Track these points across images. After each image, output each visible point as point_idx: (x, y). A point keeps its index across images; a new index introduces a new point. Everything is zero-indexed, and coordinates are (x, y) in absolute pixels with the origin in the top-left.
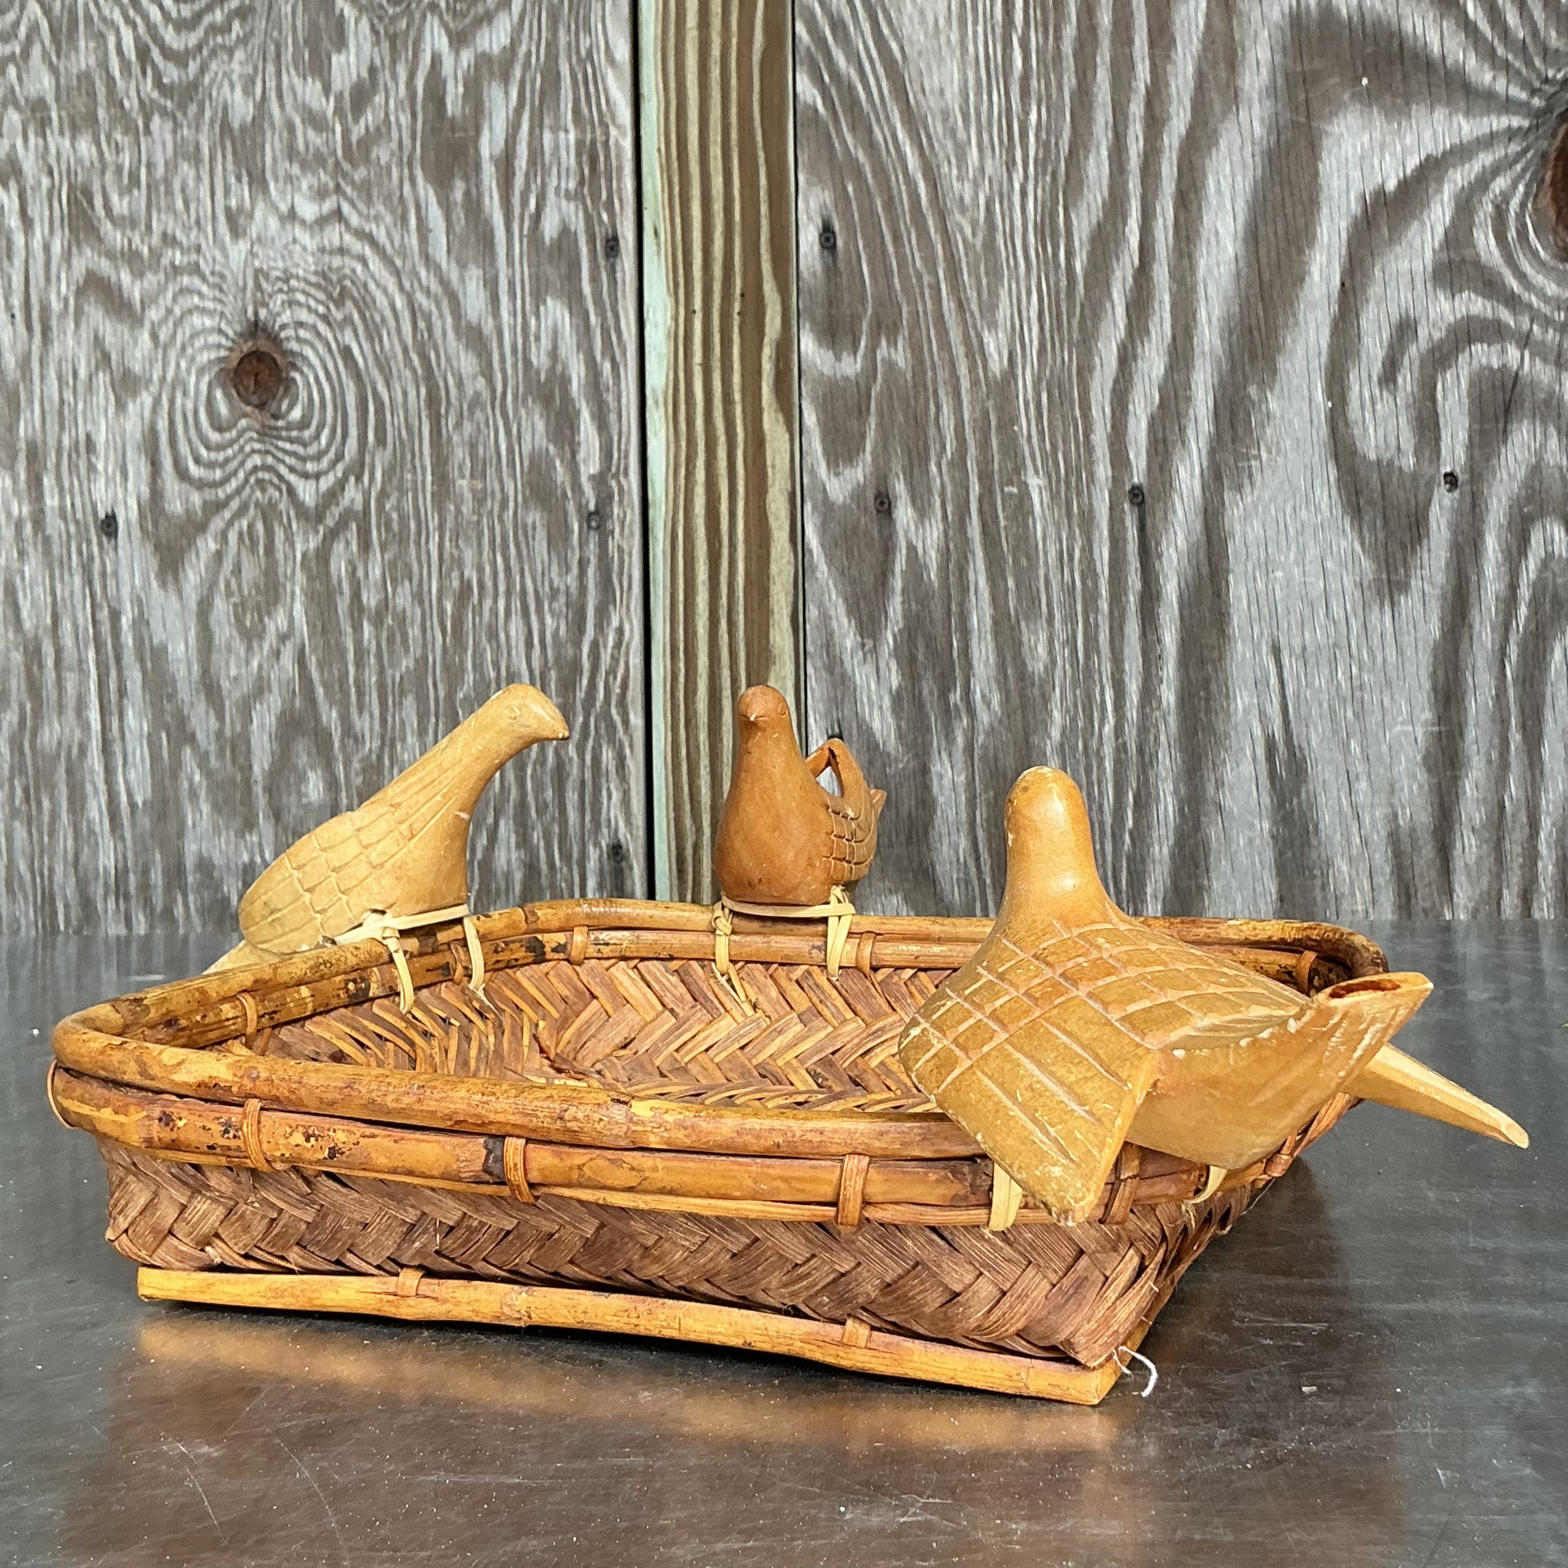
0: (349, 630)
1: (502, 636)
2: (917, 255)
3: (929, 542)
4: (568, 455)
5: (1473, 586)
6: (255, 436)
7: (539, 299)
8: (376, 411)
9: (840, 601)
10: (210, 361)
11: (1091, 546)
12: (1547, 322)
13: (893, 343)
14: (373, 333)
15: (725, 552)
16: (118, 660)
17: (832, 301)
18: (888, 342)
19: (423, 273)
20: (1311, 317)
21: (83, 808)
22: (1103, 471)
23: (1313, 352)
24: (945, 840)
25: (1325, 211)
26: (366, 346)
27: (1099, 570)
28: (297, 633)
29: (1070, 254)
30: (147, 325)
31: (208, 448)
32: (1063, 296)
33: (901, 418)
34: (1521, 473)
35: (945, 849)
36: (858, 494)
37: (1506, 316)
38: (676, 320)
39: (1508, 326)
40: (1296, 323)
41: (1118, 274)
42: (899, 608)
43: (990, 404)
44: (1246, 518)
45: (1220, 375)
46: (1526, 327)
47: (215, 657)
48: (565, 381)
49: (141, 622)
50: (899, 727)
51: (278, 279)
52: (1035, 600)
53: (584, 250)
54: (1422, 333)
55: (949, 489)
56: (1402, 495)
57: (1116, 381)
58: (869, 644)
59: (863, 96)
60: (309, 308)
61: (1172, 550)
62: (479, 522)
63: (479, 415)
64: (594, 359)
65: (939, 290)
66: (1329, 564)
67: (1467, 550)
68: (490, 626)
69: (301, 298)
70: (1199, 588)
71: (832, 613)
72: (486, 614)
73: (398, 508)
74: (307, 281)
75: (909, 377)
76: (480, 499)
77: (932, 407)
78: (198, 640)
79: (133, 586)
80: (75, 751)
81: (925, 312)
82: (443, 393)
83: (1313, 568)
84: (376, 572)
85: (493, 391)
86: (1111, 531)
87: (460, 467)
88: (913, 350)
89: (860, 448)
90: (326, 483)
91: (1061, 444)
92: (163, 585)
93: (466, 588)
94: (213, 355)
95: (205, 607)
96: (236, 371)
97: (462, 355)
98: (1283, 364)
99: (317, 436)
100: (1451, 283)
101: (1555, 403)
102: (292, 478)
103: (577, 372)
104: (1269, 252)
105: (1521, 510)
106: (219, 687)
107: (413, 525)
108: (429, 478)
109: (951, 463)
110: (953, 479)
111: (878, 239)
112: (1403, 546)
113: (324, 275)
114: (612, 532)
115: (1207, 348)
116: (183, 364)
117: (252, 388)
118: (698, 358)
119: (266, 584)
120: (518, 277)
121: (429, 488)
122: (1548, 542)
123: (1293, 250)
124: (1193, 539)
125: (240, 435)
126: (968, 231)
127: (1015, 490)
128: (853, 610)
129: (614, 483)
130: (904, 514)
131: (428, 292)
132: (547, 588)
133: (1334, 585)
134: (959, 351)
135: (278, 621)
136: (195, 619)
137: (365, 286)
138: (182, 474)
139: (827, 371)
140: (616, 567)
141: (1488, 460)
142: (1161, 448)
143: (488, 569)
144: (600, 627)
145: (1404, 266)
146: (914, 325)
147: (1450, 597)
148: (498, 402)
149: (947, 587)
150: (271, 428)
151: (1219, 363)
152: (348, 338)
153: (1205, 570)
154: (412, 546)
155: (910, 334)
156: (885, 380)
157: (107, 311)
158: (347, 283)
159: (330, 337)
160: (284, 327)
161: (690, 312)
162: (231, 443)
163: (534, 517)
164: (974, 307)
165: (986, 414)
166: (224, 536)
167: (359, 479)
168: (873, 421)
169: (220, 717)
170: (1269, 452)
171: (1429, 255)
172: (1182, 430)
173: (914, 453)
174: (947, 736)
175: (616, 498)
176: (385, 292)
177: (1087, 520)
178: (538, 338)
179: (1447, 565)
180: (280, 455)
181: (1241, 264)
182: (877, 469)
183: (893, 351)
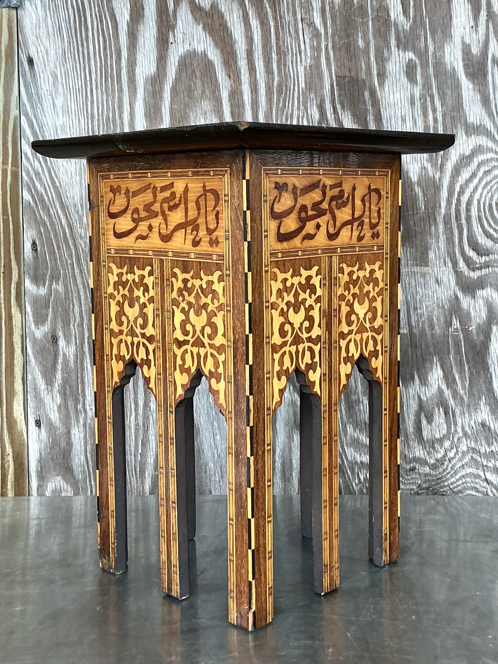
2: (65, 253)
3: (70, 353)
9: (39, 373)
13: (57, 283)
17: (36, 269)
24: (77, 457)
33: (60, 309)
35: (76, 460)
36: (45, 336)
42: (60, 375)
50: (60, 417)
55: (77, 334)
58: (50, 388)
59: (46, 198)
65: (74, 266)
71: (37, 377)
75: (63, 295)
77: (71, 305)
81: (69, 272)
88: (64, 286)
89: (46, 319)
109: (78, 326)
110: (78, 330)
111: (52, 248)
128: (44, 376)
130: (62, 343)
134: (81, 286)
139: (35, 292)
146: (65, 277)
149: (77, 368)
155: (64, 281)
156: (55, 296)
168: (50, 310)
173: (65, 322)
174: (77, 421)
182: (52, 327)
183: (57, 286)
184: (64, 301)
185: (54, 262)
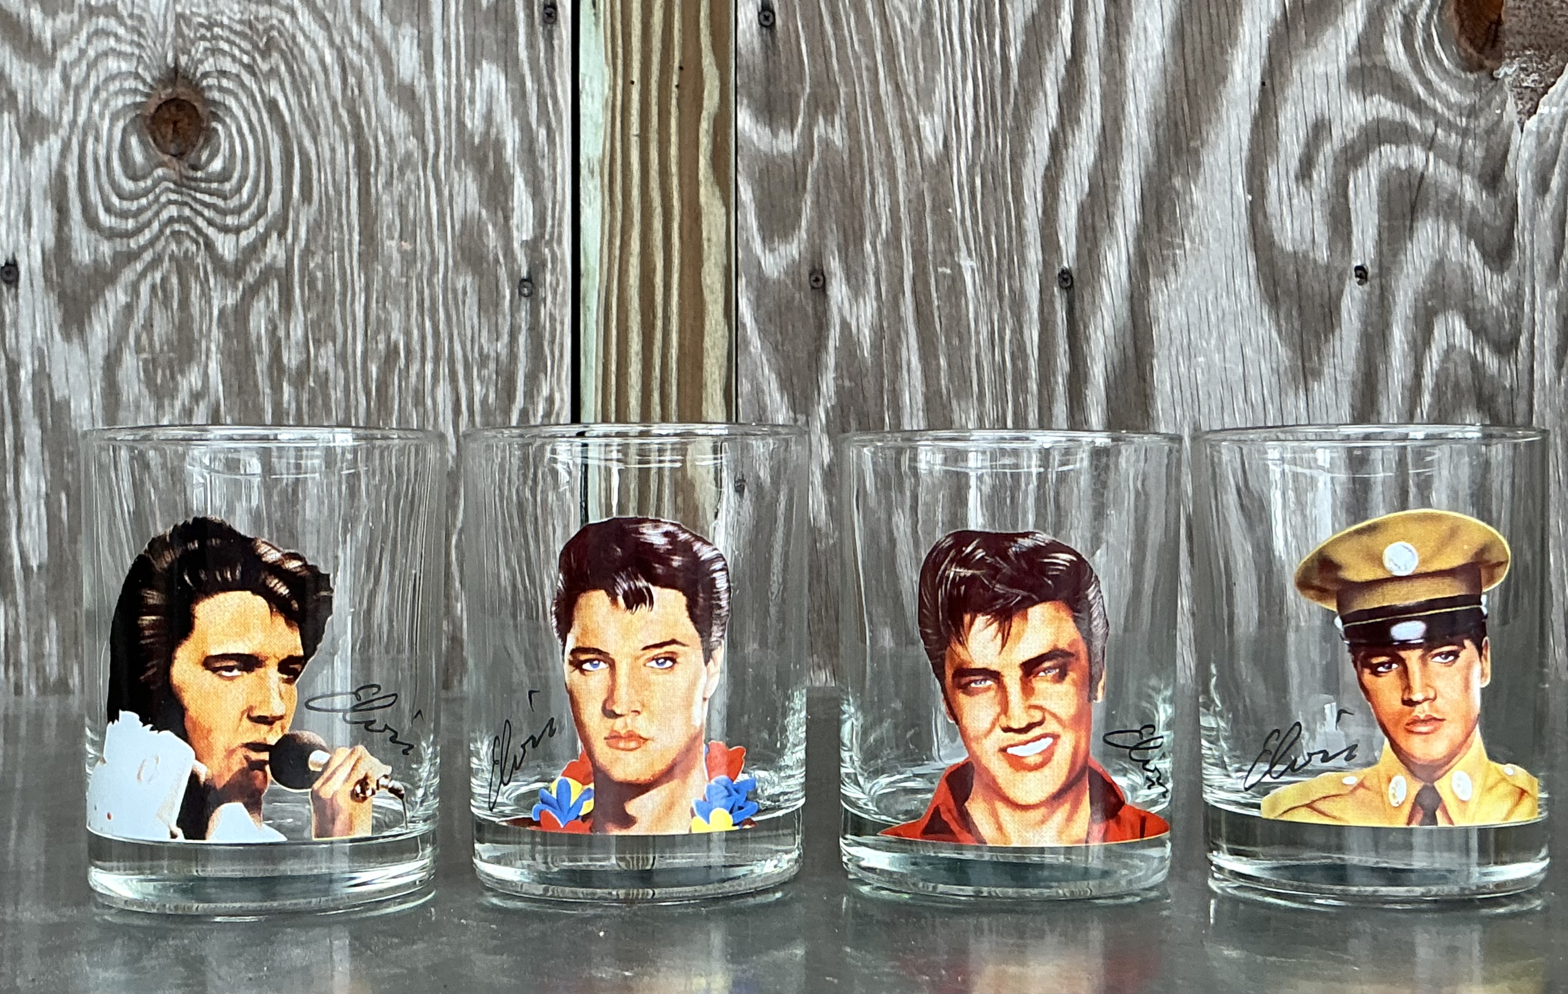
0: (268, 391)
1: (429, 402)
2: (855, 38)
3: (862, 320)
4: (501, 220)
5: (1381, 375)
6: (172, 186)
7: (474, 62)
8: (301, 168)
9: (773, 376)
10: (125, 106)
11: (1021, 328)
12: (1450, 126)
13: (830, 121)
14: (301, 85)
15: (659, 323)
16: (15, 415)
17: (770, 79)
18: (826, 120)
19: (355, 29)
20: (1233, 114)
22: (1034, 255)
23: (1234, 147)
25: (1247, 14)
26: (293, 100)
27: (1029, 351)
28: (212, 391)
29: (1004, 43)
30: (58, 65)
31: (121, 197)
32: (997, 84)
33: (836, 195)
34: (1426, 269)
36: (793, 269)
37: (1413, 119)
38: (613, 89)
39: (1414, 130)
40: (1219, 118)
41: (1051, 64)
42: (832, 384)
43: (925, 186)
44: (1170, 304)
45: (1147, 166)
46: (1430, 130)
47: (122, 415)
48: (499, 146)
49: (41, 376)
50: (830, 503)
51: (201, 25)
52: (966, 380)
53: (521, 15)
54: (1336, 132)
55: (883, 267)
56: (1317, 286)
57: (1048, 168)
58: (802, 419)
60: (233, 57)
61: (1099, 333)
62: (407, 284)
63: (409, 175)
64: (529, 125)
65: (877, 73)
66: (1248, 351)
67: (1377, 340)
68: (416, 391)
69: (225, 47)
70: (1125, 371)
71: (765, 387)
72: (413, 379)
73: (323, 267)
74: (231, 29)
75: (846, 157)
76: (409, 259)
77: (868, 186)
78: (104, 396)
79: (34, 338)
81: (862, 93)
82: (373, 152)
83: (1232, 355)
84: (297, 331)
85: (425, 152)
86: (1041, 312)
87: (389, 228)
88: (849, 130)
89: (795, 225)
90: (247, 238)
91: (993, 228)
92: (67, 338)
93: (392, 352)
94: (129, 100)
95: (112, 362)
96: (153, 118)
97: (394, 114)
98: (1207, 158)
99: (239, 189)
100: (1363, 87)
101: (1457, 203)
102: (211, 231)
103: (511, 137)
104: (1194, 51)
105: (1425, 303)
107: (338, 286)
108: (356, 238)
109: (886, 243)
110: (887, 257)
111: (817, 22)
112: (1317, 336)
113: (251, 27)
114: (545, 299)
115: (1134, 139)
116: (96, 108)
117: (169, 136)
118: (635, 129)
119: (179, 341)
120: (453, 37)
121: (356, 247)
122: (1450, 334)
123: (1217, 49)
124: (1120, 324)
125: (155, 185)
126: (906, 17)
127: (948, 271)
128: (786, 384)
129: (547, 251)
130: (838, 290)
131: (359, 48)
132: (476, 355)
133: (1252, 371)
134: (895, 132)
135: (192, 379)
136: (100, 372)
137: (294, 38)
138: (92, 223)
139: (764, 147)
140: (547, 335)
141: (1395, 255)
142: (1090, 234)
143: (415, 333)
144: (530, 396)
145: (1320, 69)
146: (852, 106)
147: (1360, 386)
148: (429, 164)
149: (880, 366)
150: (188, 178)
151: (1146, 154)
152: (274, 90)
153: (1130, 352)
154: (337, 306)
155: (848, 114)
156: (822, 159)
157: (14, 48)
158: (275, 33)
159: (255, 88)
160: (206, 75)
161: (628, 83)
162: (146, 193)
163: (465, 281)
164: (911, 90)
165: (921, 196)
166: (134, 289)
167: (281, 235)
168: (809, 198)
170: (1192, 241)
171: (1342, 58)
172: (1110, 218)
173: (850, 232)
175: (549, 265)
176: (314, 45)
177: (1018, 303)
178: (472, 101)
179: (1358, 352)
180: (199, 207)
181: (1169, 59)
182: (812, 246)
183: (830, 130)
184: (848, 173)
185: (821, 61)
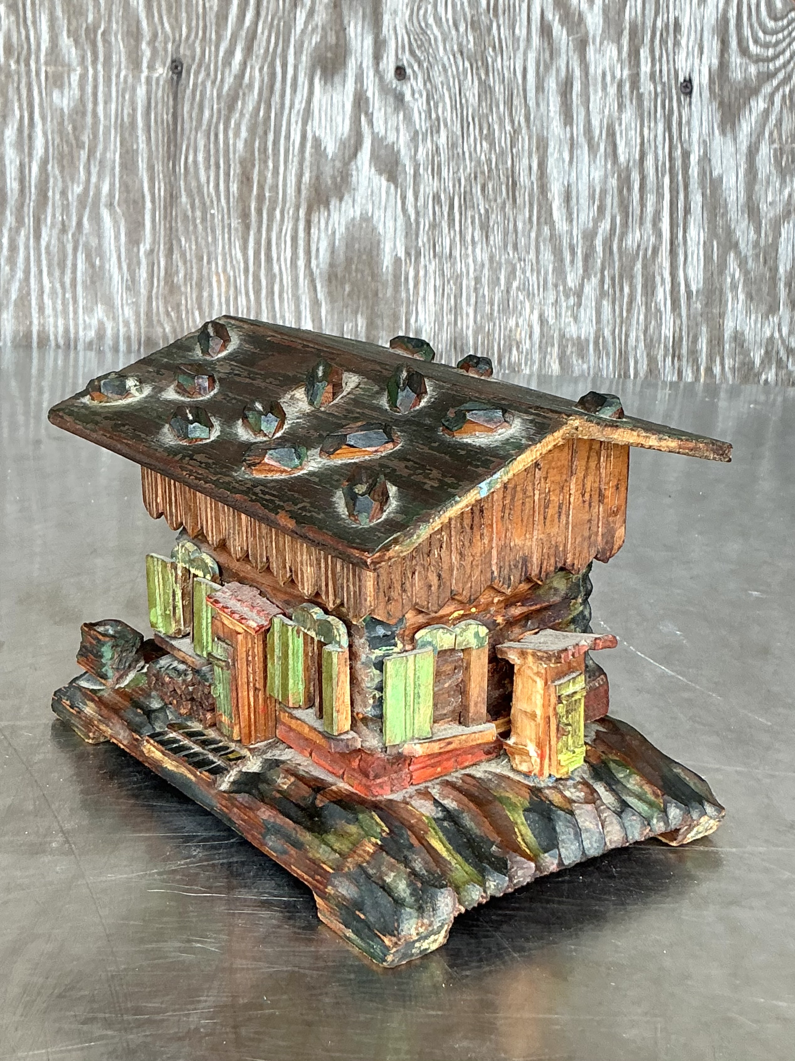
16: (686, 186)
21: (653, 294)
47: (757, 188)
49: (705, 159)
78: (746, 175)
79: (701, 133)
80: (650, 252)
95: (753, 151)
106: (759, 209)
125: (789, 24)
138: (744, 51)
162: (783, 29)
166: (771, 98)
169: (758, 231)
